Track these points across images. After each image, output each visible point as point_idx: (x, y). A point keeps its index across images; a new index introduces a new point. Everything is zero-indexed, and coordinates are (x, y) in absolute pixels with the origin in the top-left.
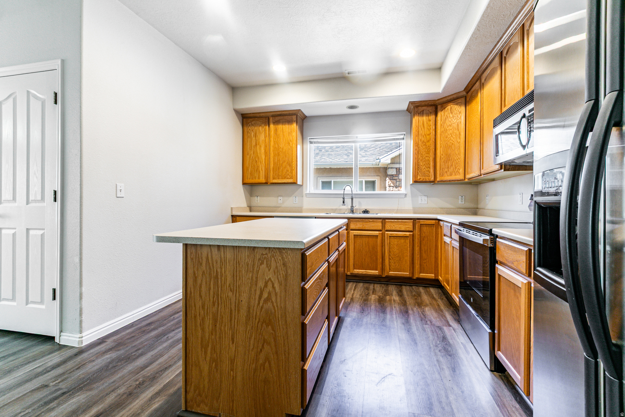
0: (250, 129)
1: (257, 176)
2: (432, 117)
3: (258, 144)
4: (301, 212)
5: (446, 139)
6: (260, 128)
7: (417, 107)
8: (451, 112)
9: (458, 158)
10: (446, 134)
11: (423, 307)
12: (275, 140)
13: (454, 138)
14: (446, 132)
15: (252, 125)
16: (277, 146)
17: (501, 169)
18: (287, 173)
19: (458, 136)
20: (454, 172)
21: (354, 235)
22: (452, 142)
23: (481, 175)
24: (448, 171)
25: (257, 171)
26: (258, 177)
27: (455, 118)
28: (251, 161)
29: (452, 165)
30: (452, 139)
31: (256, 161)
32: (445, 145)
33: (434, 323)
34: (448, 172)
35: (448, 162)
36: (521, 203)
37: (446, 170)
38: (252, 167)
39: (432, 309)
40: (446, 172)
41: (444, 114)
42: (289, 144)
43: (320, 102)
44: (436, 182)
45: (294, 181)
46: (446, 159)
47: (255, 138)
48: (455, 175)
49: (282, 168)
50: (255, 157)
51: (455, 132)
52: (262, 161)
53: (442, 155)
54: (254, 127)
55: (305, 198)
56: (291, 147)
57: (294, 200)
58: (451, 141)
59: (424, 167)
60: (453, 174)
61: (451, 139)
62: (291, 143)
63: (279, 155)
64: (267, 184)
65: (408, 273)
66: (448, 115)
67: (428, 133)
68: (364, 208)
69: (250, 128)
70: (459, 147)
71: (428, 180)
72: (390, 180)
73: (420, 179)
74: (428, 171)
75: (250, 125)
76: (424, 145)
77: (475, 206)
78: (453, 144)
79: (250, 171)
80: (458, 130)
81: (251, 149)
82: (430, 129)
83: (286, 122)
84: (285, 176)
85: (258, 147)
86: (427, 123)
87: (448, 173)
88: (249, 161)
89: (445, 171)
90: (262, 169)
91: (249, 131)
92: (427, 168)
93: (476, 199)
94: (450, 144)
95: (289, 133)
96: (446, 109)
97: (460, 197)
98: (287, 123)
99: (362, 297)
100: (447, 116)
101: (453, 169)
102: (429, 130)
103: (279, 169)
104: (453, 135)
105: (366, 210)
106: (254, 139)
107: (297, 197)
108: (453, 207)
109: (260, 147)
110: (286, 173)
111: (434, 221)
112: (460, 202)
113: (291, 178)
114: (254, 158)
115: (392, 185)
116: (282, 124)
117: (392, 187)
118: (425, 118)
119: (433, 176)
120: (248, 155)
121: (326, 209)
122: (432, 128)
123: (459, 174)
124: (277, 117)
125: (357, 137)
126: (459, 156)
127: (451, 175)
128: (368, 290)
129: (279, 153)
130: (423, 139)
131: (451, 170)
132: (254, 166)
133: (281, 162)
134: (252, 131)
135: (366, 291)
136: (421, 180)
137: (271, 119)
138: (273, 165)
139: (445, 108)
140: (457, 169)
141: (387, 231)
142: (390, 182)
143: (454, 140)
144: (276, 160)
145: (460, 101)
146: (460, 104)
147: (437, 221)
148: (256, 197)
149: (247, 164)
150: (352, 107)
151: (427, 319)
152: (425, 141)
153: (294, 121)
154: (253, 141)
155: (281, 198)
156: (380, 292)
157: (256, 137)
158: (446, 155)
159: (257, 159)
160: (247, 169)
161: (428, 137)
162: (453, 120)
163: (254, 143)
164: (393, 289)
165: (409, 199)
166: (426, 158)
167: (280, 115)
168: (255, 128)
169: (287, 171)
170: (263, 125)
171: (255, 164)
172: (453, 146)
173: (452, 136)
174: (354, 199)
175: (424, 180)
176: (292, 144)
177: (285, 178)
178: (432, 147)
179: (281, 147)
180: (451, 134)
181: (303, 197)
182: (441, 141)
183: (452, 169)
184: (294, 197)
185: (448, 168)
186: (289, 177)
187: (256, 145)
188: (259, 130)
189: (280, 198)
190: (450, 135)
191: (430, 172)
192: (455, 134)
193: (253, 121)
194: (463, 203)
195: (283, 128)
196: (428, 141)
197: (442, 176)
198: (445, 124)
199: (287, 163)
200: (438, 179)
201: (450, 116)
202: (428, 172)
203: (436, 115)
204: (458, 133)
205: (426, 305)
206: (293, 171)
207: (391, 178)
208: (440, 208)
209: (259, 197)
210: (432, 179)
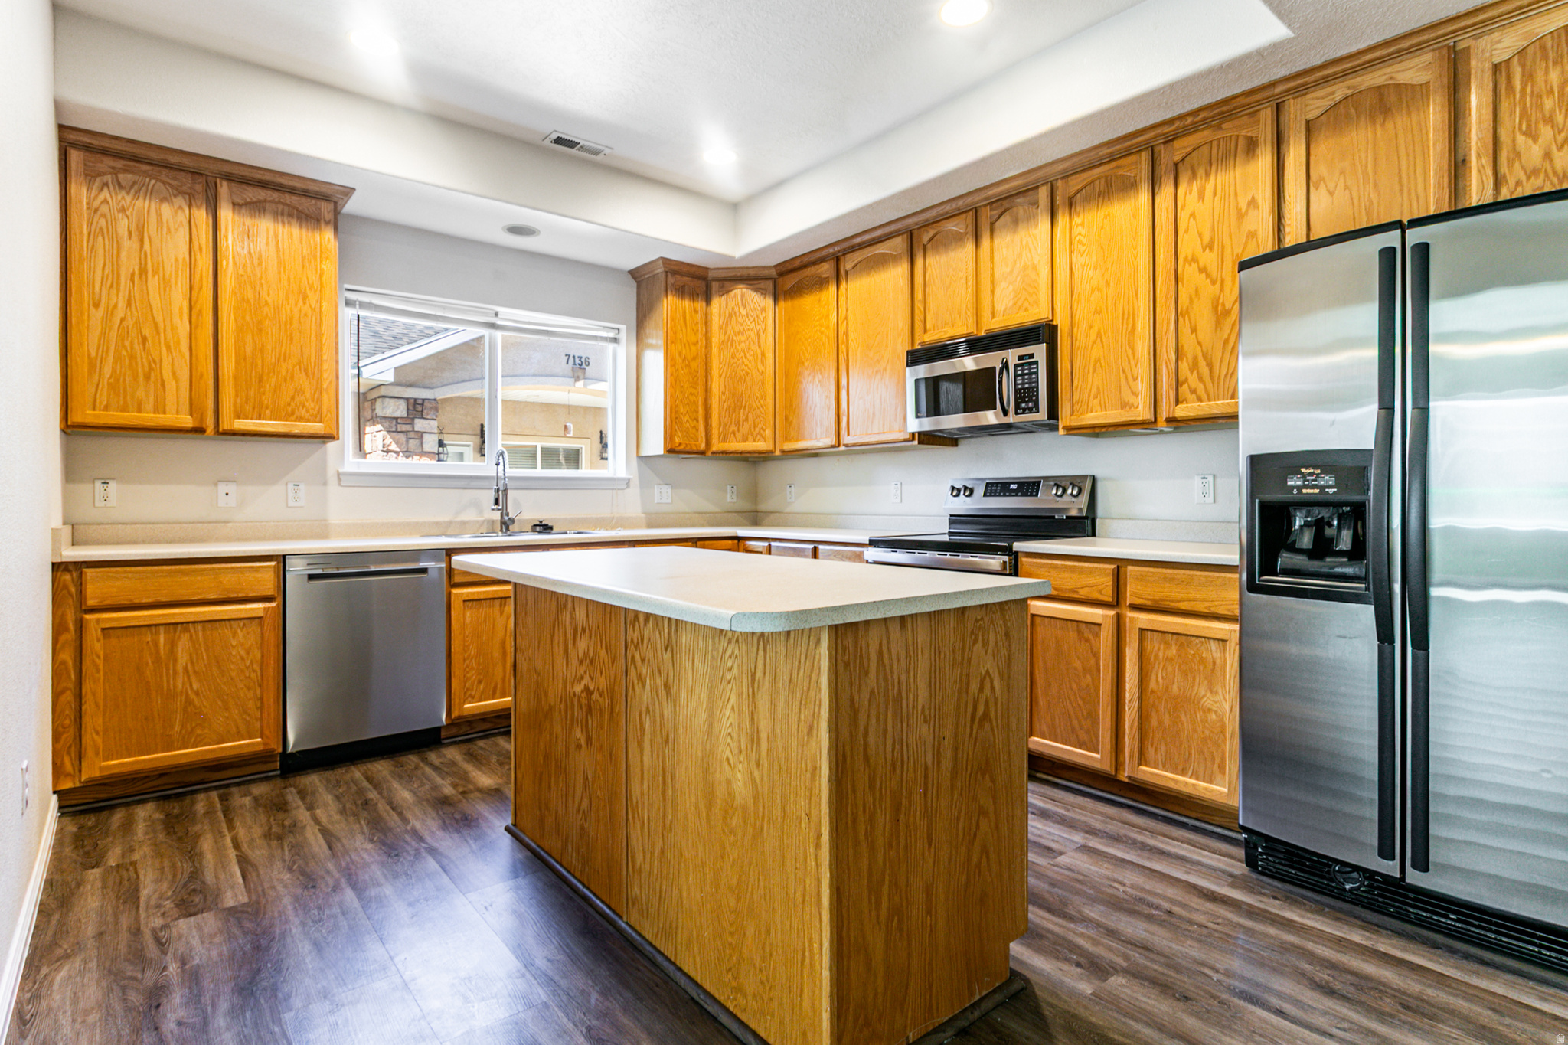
0: (105, 201)
1: (152, 399)
2: (700, 305)
3: (155, 273)
5: (732, 361)
6: (166, 209)
7: (674, 273)
8: (742, 304)
9: (759, 405)
10: (732, 350)
12: (241, 272)
13: (750, 362)
14: (732, 345)
15: (121, 187)
16: (250, 295)
17: (913, 439)
18: (297, 399)
19: (759, 360)
20: (752, 434)
22: (746, 368)
23: (839, 446)
24: (738, 430)
25: (147, 378)
26: (156, 401)
27: (752, 319)
28: (114, 334)
29: (747, 419)
30: (746, 362)
31: (144, 339)
32: (731, 374)
34: (737, 434)
35: (737, 410)
36: (899, 501)
37: (733, 428)
38: (118, 358)
40: (734, 433)
41: (727, 304)
42: (305, 297)
43: (449, 189)
44: (709, 454)
45: (328, 431)
46: (733, 405)
47: (136, 245)
48: (754, 441)
49: (273, 380)
50: (137, 322)
51: (753, 348)
52: (178, 343)
53: (724, 394)
54: (128, 199)
55: (333, 488)
56: (313, 310)
57: (291, 494)
58: (743, 367)
59: (687, 417)
60: (750, 437)
61: (743, 363)
62: (313, 298)
63: (260, 331)
64: (200, 436)
66: (736, 309)
67: (693, 339)
69: (105, 194)
70: (763, 383)
71: (695, 449)
72: (389, 432)
73: (680, 444)
74: (694, 427)
75: (106, 184)
76: (686, 366)
77: (753, 508)
78: (748, 374)
79: (107, 371)
80: (759, 346)
81: (115, 285)
82: (698, 330)
83: (290, 215)
84: (290, 410)
85: (153, 283)
86: (691, 316)
87: (739, 436)
88: (103, 333)
89: (731, 431)
90: (174, 374)
91: (104, 209)
92: (693, 420)
93: (755, 494)
94: (742, 374)
95: (303, 258)
96: (732, 294)
97: (729, 487)
98: (294, 222)
100: (733, 309)
101: (750, 428)
102: (695, 332)
103: (261, 380)
104: (748, 355)
105: (541, 522)
106: (129, 245)
107: (302, 486)
108: (717, 509)
109: (166, 284)
110: (293, 398)
111: (730, 542)
112: (730, 499)
113: (318, 417)
114: (130, 322)
115: (394, 447)
116: (276, 220)
117: (395, 455)
118: (687, 303)
119: (704, 441)
120: (97, 305)
122: (702, 329)
123: (762, 439)
124: (250, 189)
126: (762, 402)
127: (745, 440)
129: (260, 322)
130: (684, 352)
131: (744, 429)
132: (132, 357)
133: (271, 358)
134: (123, 210)
136: (682, 447)
137: (224, 188)
138: (233, 365)
139: (728, 292)
140: (757, 430)
142: (388, 440)
143: (750, 365)
144: (249, 349)
145: (762, 284)
146: (764, 292)
147: (736, 542)
148: (98, 484)
149: (87, 343)
150: (516, 230)
152: (689, 357)
153: (327, 223)
154: (123, 255)
155: (231, 488)
157: (142, 241)
158: (734, 395)
159: (146, 332)
160: (92, 366)
161: (693, 348)
162: (749, 323)
163: (129, 263)
166: (692, 398)
167: (264, 185)
168: (139, 203)
169: (299, 391)
170: (180, 201)
171: (138, 348)
172: (748, 379)
173: (746, 357)
175: (688, 449)
176: (320, 301)
177: (288, 416)
178: (701, 372)
179: (270, 301)
180: (744, 352)
181: (325, 484)
182: (721, 363)
183: (746, 427)
184: (291, 486)
185: (738, 423)
186: (307, 416)
187: (143, 272)
188: (159, 216)
189: (223, 488)
190: (742, 354)
191: (697, 430)
192: (752, 353)
193: (126, 171)
194: (735, 500)
195: (276, 236)
196: (694, 359)
197: (724, 441)
198: (730, 328)
199: (299, 363)
200: (714, 448)
201: (740, 313)
202: (694, 431)
203: (708, 301)
204: (759, 352)
206: (325, 396)
207: (390, 427)
208: (695, 513)
210: (703, 447)
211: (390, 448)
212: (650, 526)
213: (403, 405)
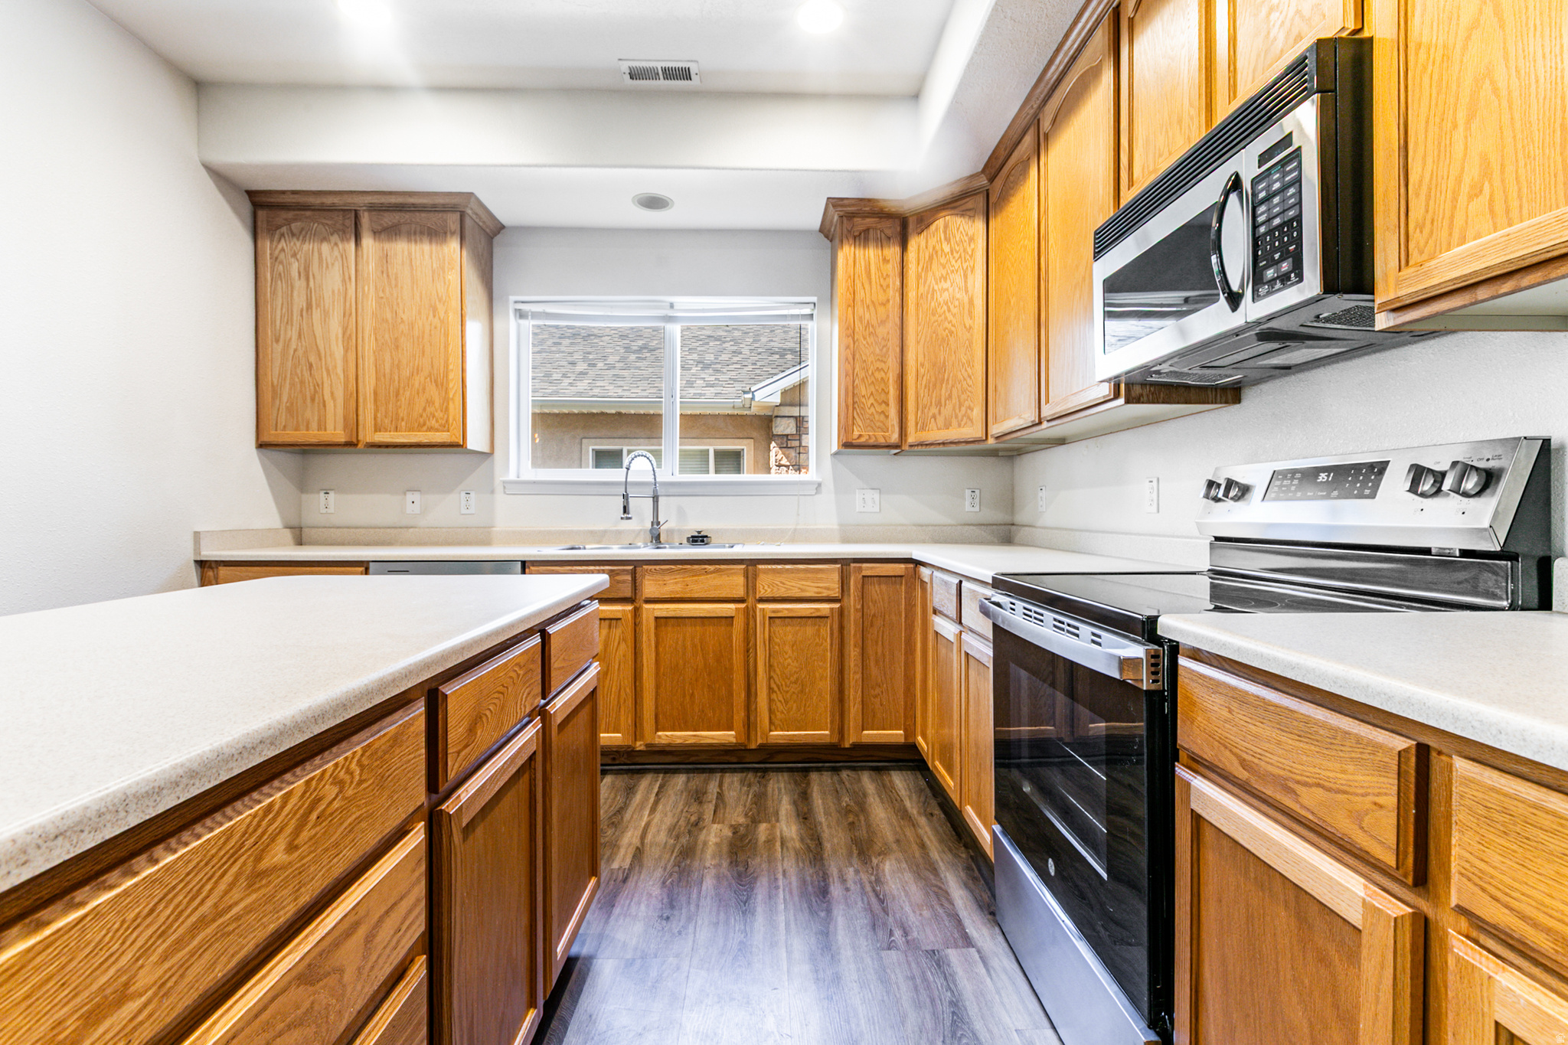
0: (283, 250)
1: (316, 418)
2: (893, 251)
3: (318, 306)
4: (486, 542)
5: (933, 319)
6: (325, 247)
7: (851, 216)
8: (946, 238)
9: (966, 375)
10: (933, 304)
11: (875, 861)
12: (381, 294)
13: (954, 315)
14: (933, 298)
15: (293, 235)
16: (389, 316)
17: (1117, 396)
18: (428, 409)
19: (966, 311)
20: (956, 417)
21: (657, 618)
22: (950, 326)
23: (1040, 423)
24: (940, 413)
25: (313, 400)
26: (319, 420)
27: (957, 256)
28: (289, 364)
29: (950, 397)
30: (950, 317)
31: (311, 366)
32: (931, 338)
33: (915, 934)
34: (938, 416)
35: (938, 385)
36: (1155, 510)
37: (934, 410)
38: (292, 385)
39: (904, 865)
40: (934, 416)
41: (927, 242)
42: (435, 310)
44: (906, 447)
45: (454, 439)
46: (933, 379)
47: (303, 283)
48: (959, 426)
49: (408, 394)
50: (306, 352)
51: (958, 296)
52: (335, 367)
53: (922, 365)
54: (298, 244)
55: (500, 497)
56: (442, 322)
57: (463, 502)
58: (946, 324)
59: (872, 400)
60: (954, 422)
61: (946, 318)
62: (441, 309)
63: (397, 347)
64: (352, 449)
65: (827, 732)
66: (938, 248)
67: (882, 298)
68: (693, 526)
69: (283, 243)
70: (971, 343)
71: (882, 441)
72: (780, 448)
73: (860, 436)
74: (883, 412)
75: (282, 235)
76: (870, 334)
77: (1007, 519)
78: (951, 333)
79: (285, 398)
80: (967, 291)
81: (290, 322)
82: (888, 286)
83: (422, 233)
84: (421, 420)
85: (316, 314)
86: (879, 269)
87: (941, 420)
88: (282, 364)
89: (931, 414)
90: (332, 394)
91: (282, 256)
92: (880, 404)
93: (1010, 499)
94: (945, 334)
95: (433, 272)
96: (933, 227)
97: (968, 492)
98: (425, 239)
99: (678, 837)
100: (934, 248)
101: (954, 409)
102: (885, 289)
103: (397, 395)
104: (952, 307)
105: (699, 532)
106: (300, 284)
107: (473, 494)
108: (949, 521)
109: (326, 314)
110: (424, 409)
111: (903, 566)
112: (969, 508)
113: (445, 427)
114: (300, 352)
115: (784, 462)
116: (410, 241)
117: (785, 469)
118: (872, 253)
119: (897, 429)
120: (277, 341)
121: (572, 532)
122: (894, 284)
123: (969, 423)
124: (386, 214)
125: (672, 306)
126: (969, 370)
127: (947, 426)
128: (701, 803)
129: (397, 339)
130: (867, 316)
131: (947, 411)
132: (302, 382)
133: (406, 373)
134: (294, 255)
135: (694, 808)
136: (862, 440)
137: (365, 219)
138: (373, 382)
139: (928, 226)
140: (963, 409)
141: (762, 600)
142: (780, 455)
143: (954, 321)
144: (388, 366)
145: (970, 203)
146: (971, 213)
147: (912, 566)
148: (322, 494)
149: (272, 375)
150: (654, 202)
151: (891, 919)
152: (874, 322)
153: (453, 233)
154: (295, 294)
155: (416, 497)
156: (740, 809)
157: (308, 279)
158: (934, 365)
159: (313, 359)
160: (274, 392)
161: (881, 310)
162: (953, 262)
163: (300, 301)
164: (780, 789)
165: (828, 497)
166: (878, 375)
167: (400, 208)
168: (306, 247)
169: (430, 402)
170: (335, 238)
171: (306, 374)
172: (952, 339)
173: (949, 311)
174: (661, 500)
175: (872, 441)
176: (446, 312)
177: (420, 427)
178: (894, 342)
179: (405, 317)
180: (946, 304)
181: (493, 492)
182: (918, 324)
183: (949, 407)
184: (463, 494)
185: (939, 404)
186: (437, 426)
187: (309, 306)
188: (320, 254)
189: (410, 497)
190: (945, 307)
191: (887, 417)
192: (957, 303)
193: (295, 220)
194: (977, 509)
195: (410, 254)
196: (883, 322)
197: (923, 429)
198: (930, 274)
199: (430, 375)
200: (911, 439)
201: (942, 250)
202: (882, 416)
203: (904, 245)
204: (966, 300)
205: (884, 853)
206: (451, 405)
207: (782, 443)
208: (915, 525)
209: (332, 494)
210: (894, 438)
211: (782, 462)
212: (846, 540)
213: (792, 423)
